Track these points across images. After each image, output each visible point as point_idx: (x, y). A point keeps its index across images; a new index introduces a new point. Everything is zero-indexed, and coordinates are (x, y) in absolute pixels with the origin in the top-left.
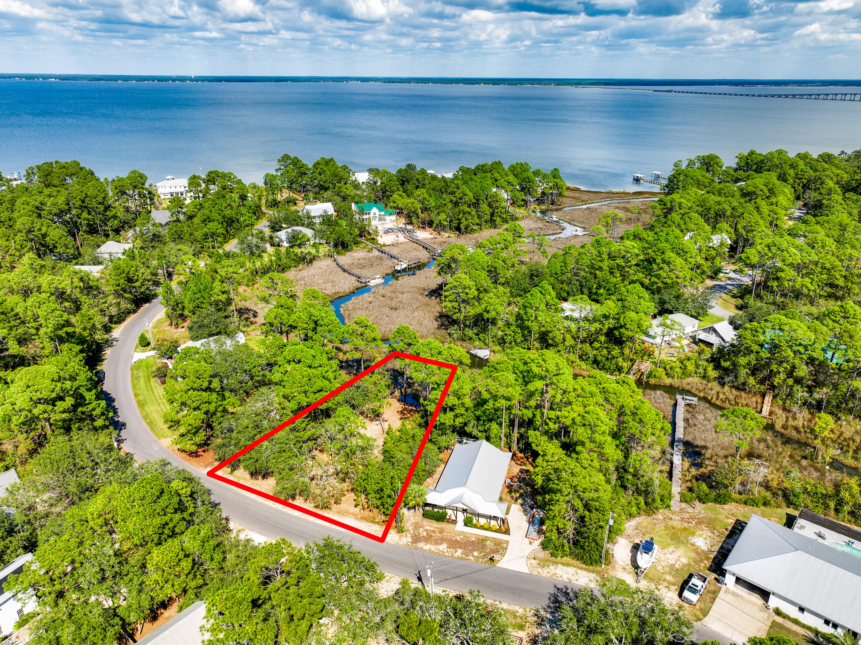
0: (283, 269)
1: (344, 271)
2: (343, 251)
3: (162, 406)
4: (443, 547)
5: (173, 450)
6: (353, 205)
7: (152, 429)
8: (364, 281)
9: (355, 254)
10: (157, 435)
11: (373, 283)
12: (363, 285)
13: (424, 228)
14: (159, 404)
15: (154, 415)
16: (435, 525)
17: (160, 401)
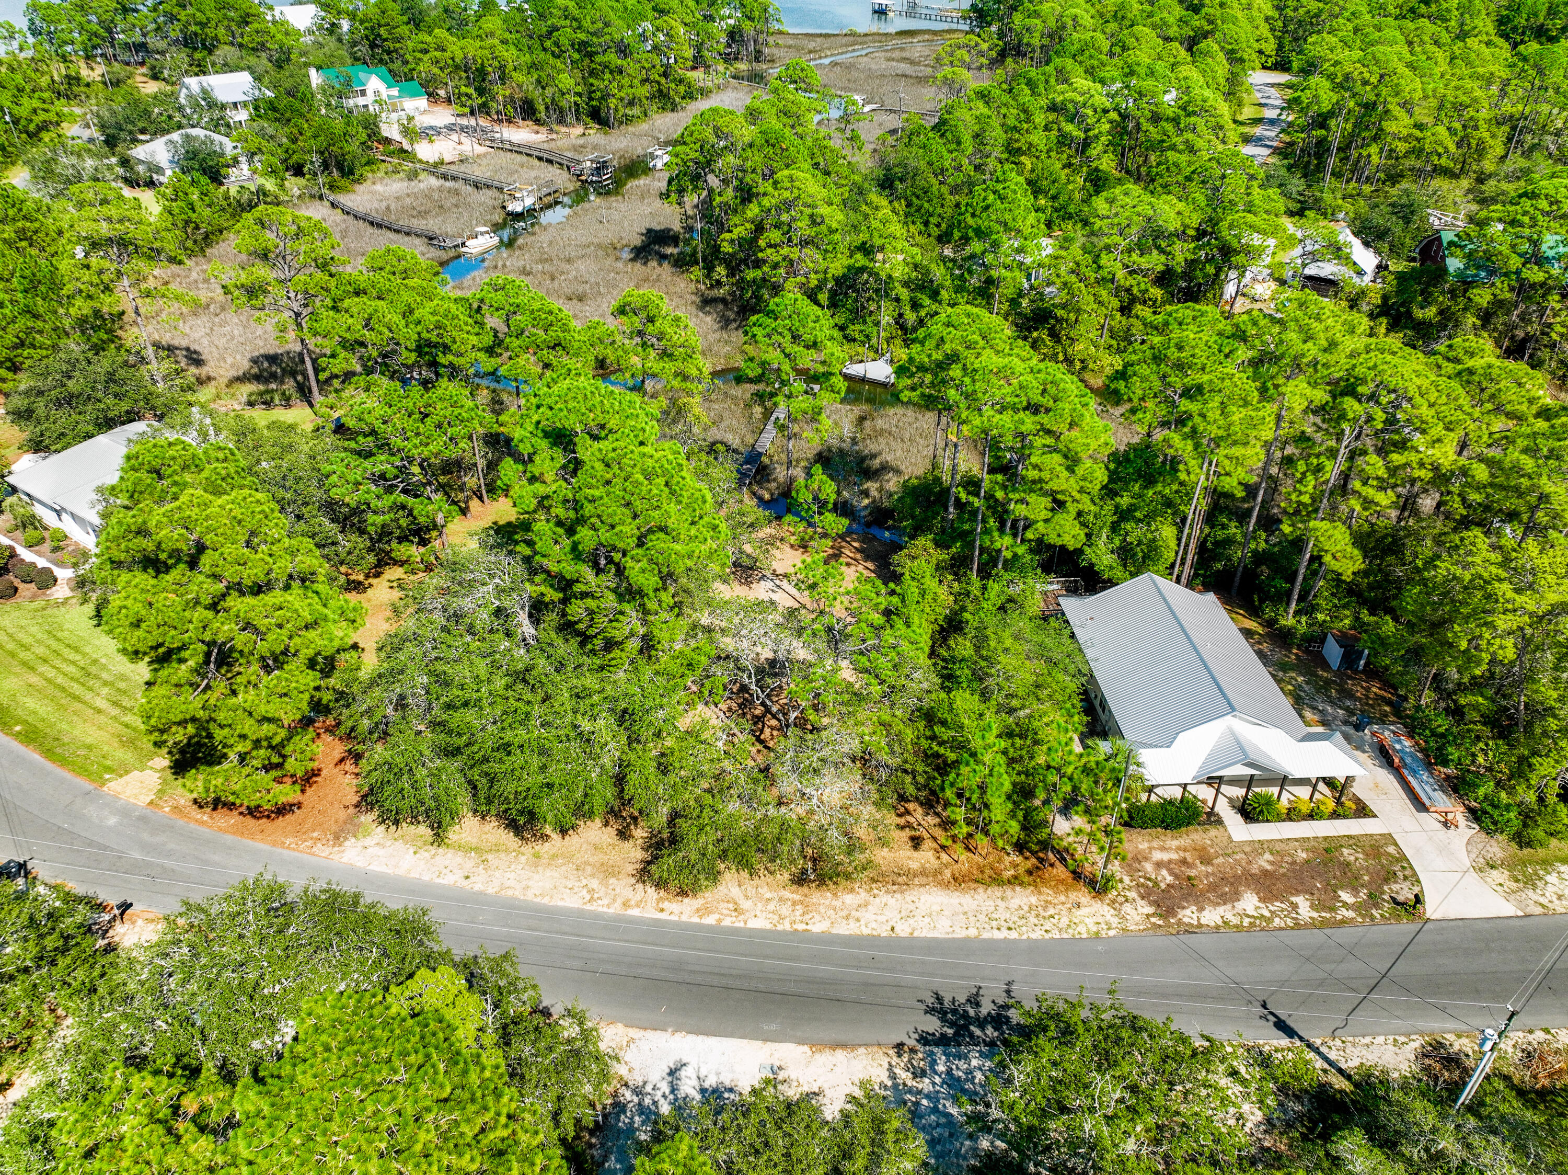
0: (206, 237)
1: (380, 226)
2: (343, 182)
3: (43, 668)
4: (1250, 902)
5: (176, 808)
6: (313, 72)
7: (49, 753)
8: (449, 243)
9: (379, 187)
10: (83, 771)
11: (475, 246)
12: (452, 253)
13: (509, 121)
14: (24, 663)
15: (31, 703)
16: (1175, 843)
17: (24, 655)
